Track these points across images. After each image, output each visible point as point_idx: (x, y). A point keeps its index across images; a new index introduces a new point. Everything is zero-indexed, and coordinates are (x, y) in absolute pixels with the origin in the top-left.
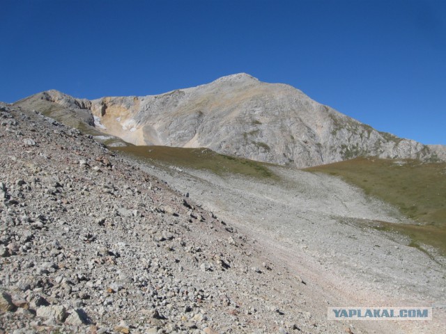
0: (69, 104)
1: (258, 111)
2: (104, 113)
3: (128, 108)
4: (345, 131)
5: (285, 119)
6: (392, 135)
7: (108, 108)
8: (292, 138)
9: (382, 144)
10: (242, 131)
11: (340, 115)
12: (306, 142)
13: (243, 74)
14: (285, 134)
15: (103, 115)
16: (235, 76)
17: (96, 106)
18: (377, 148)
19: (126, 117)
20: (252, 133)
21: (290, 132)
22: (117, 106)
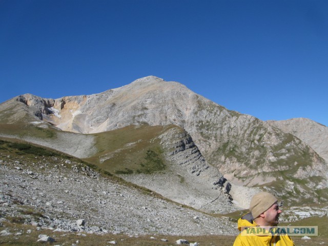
0: (36, 102)
1: (149, 101)
2: (62, 107)
3: (79, 103)
4: (205, 112)
5: (165, 105)
6: (237, 112)
7: (66, 104)
8: (166, 117)
9: (227, 119)
10: (133, 114)
11: (206, 100)
12: (175, 120)
13: (150, 77)
14: (162, 115)
15: (62, 108)
16: (145, 78)
17: (58, 103)
18: (223, 122)
19: (76, 109)
20: (139, 116)
21: (166, 114)
22: (72, 102)
